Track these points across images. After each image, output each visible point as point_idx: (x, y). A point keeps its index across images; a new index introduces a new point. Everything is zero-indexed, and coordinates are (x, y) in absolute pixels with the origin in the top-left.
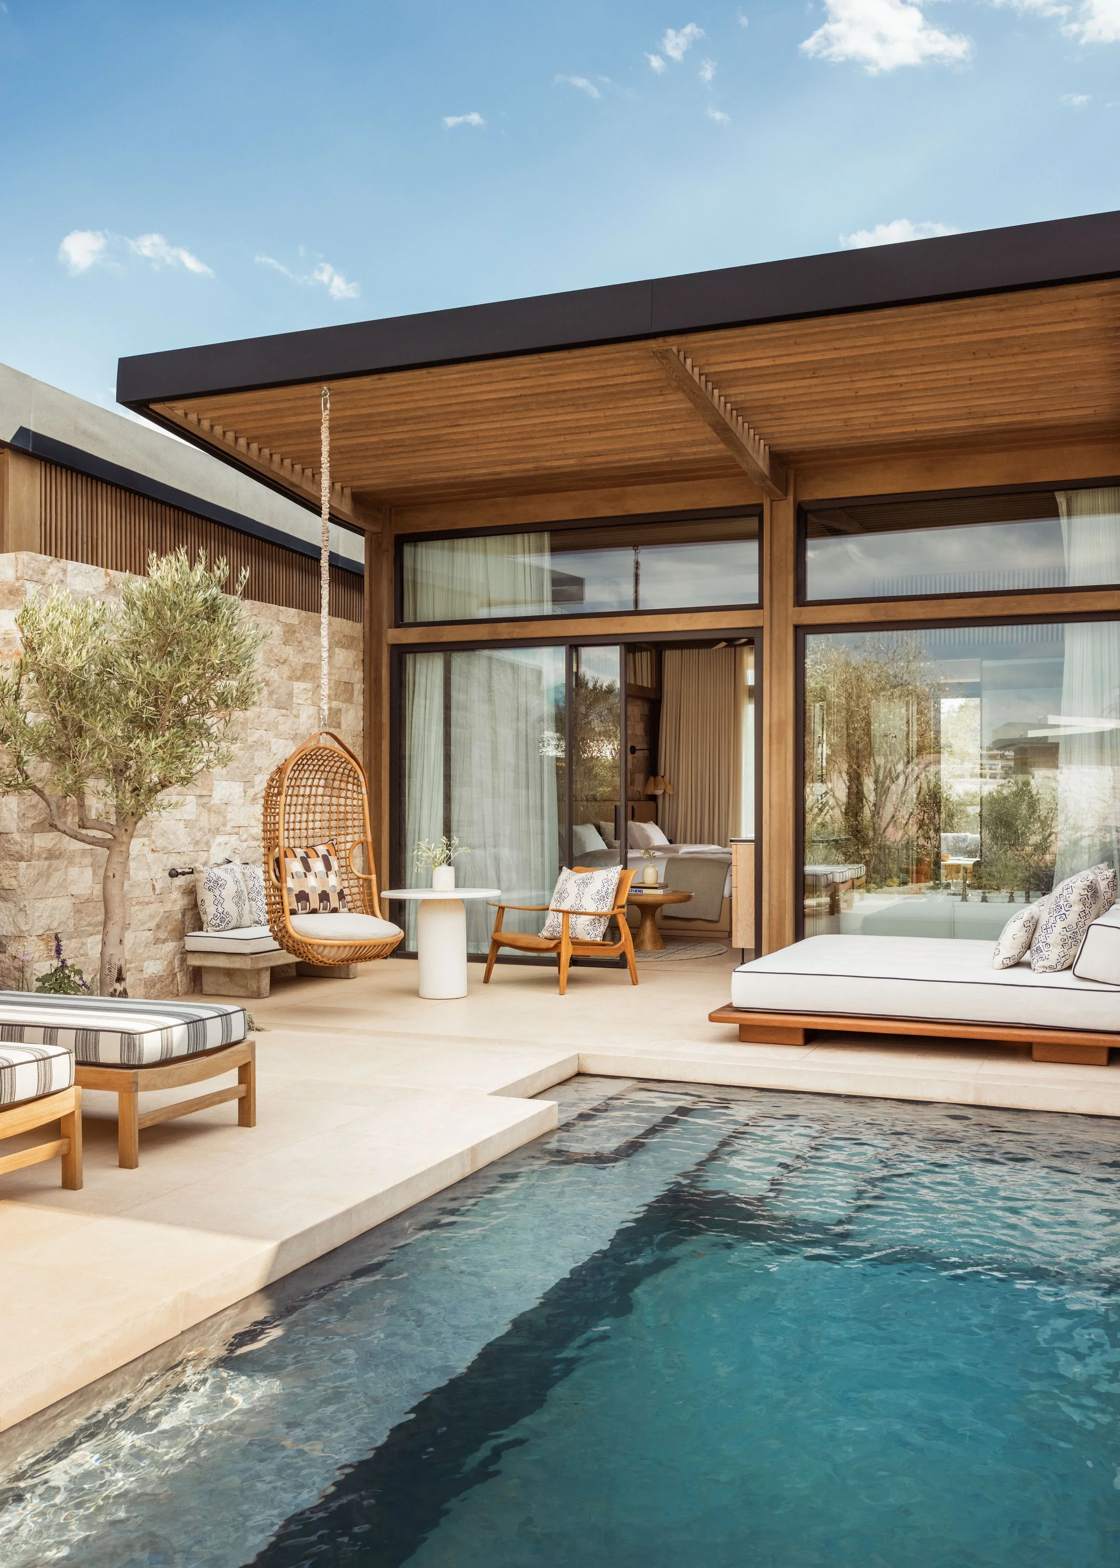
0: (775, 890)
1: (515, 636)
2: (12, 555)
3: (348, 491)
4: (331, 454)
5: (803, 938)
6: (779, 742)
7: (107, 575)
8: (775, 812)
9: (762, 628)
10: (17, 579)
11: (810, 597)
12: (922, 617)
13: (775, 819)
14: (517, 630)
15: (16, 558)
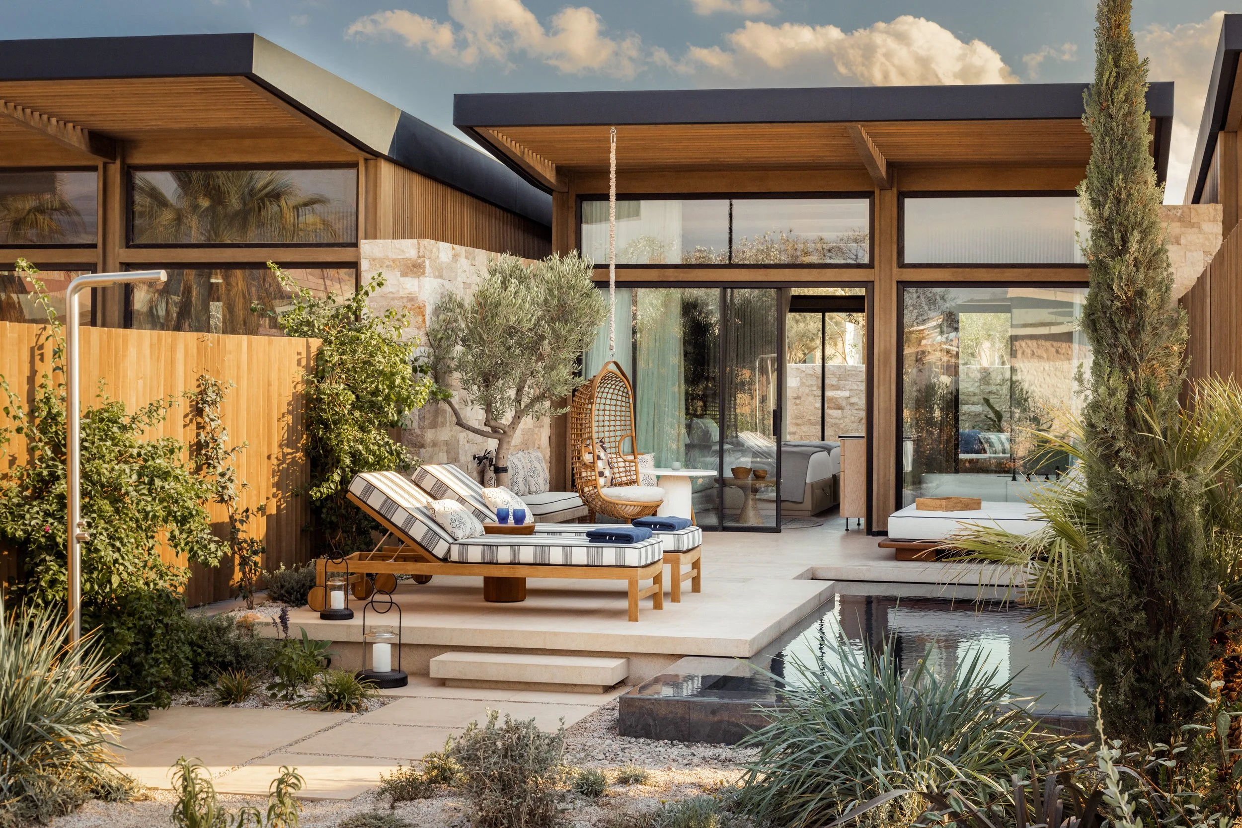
0: (882, 473)
1: (680, 279)
2: (415, 241)
3: (554, 165)
4: (617, 172)
5: (901, 508)
6: (885, 366)
7: (453, 249)
8: (882, 414)
9: (873, 282)
10: (419, 257)
11: (907, 261)
12: (989, 280)
13: (882, 421)
14: (682, 275)
15: (419, 243)
